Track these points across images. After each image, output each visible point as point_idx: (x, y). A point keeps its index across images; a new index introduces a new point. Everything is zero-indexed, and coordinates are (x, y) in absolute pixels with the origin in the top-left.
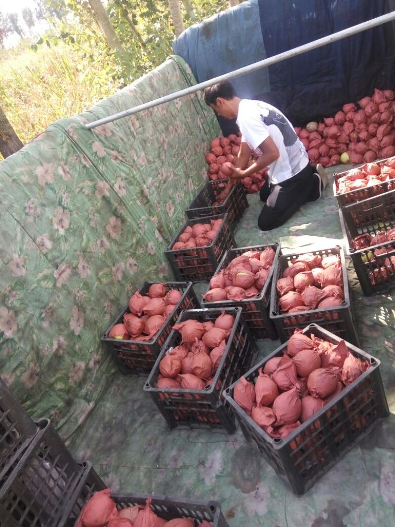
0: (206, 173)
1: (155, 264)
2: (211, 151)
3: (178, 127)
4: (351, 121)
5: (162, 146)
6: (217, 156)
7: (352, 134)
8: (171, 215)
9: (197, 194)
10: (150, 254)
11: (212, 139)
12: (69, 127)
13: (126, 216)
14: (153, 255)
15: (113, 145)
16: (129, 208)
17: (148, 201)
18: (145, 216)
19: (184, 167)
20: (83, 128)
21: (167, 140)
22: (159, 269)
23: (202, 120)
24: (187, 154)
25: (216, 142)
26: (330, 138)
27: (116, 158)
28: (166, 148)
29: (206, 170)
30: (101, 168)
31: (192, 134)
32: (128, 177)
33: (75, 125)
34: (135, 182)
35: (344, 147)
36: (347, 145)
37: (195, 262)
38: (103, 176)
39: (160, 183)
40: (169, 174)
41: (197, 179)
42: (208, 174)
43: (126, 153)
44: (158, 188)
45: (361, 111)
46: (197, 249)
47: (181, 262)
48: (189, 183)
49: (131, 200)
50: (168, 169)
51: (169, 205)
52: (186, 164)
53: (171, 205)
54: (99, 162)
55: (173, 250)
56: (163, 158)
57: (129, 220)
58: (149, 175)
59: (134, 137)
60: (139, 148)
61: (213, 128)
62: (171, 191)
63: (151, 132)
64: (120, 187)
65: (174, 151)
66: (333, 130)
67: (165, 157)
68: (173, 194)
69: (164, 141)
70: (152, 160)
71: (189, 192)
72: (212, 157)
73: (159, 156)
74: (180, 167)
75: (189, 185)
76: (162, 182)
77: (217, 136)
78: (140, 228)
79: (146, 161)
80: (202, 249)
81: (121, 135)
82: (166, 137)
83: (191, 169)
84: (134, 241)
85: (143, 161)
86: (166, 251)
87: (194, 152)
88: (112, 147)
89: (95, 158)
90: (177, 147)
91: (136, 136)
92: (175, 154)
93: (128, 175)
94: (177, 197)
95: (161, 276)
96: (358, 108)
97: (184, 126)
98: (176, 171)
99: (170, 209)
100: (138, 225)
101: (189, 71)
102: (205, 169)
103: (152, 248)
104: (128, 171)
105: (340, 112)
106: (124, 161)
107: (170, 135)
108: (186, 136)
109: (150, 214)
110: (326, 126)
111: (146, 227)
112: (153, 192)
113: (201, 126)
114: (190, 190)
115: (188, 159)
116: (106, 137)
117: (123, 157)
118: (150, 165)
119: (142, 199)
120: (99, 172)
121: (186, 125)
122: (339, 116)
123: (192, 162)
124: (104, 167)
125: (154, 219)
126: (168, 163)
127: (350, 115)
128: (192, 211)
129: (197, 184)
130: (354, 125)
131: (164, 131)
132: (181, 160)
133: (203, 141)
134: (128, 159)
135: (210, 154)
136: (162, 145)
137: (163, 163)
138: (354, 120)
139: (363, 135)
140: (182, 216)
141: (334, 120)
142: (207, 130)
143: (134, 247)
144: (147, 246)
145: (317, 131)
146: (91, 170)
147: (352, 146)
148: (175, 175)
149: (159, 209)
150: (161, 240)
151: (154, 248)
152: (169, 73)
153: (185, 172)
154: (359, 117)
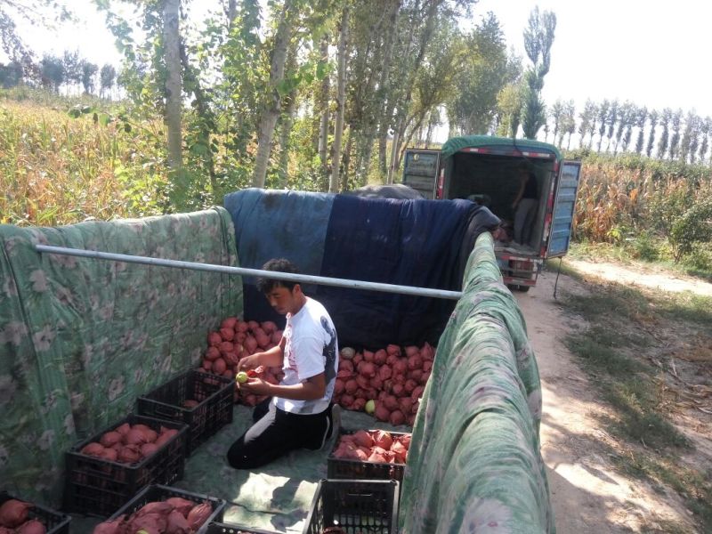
0: (199, 355)
1: (38, 466)
2: (218, 329)
3: (184, 288)
4: (391, 365)
5: (146, 303)
6: (223, 340)
7: (387, 382)
8: (111, 398)
9: (170, 378)
10: (38, 448)
11: (228, 317)
12: (12, 238)
13: (28, 381)
14: (43, 451)
15: (68, 280)
16: (41, 370)
17: (82, 369)
18: (63, 389)
19: (169, 339)
20: (31, 248)
21: (158, 298)
22: (41, 476)
23: (223, 290)
24: (181, 323)
25: (231, 322)
26: (362, 375)
27: (64, 298)
28: (151, 307)
29: (201, 352)
30: (28, 304)
31: (201, 301)
32: (68, 327)
33: (22, 239)
34: (75, 338)
35: (374, 393)
36: (378, 392)
37: (104, 483)
38: (24, 315)
39: (117, 349)
40: (139, 341)
41: (180, 359)
42: (201, 357)
43: (82, 296)
44: (110, 355)
45: (404, 360)
46: (114, 466)
47: (83, 475)
48: (166, 361)
49: (52, 361)
50: (140, 335)
51: (117, 383)
52: (172, 336)
53: (120, 383)
54: (31, 296)
55: (81, 454)
56: (141, 318)
57: (31, 388)
58: (106, 335)
59: (110, 280)
60: (110, 295)
61: (234, 304)
62: (128, 365)
63: (138, 282)
64: (43, 339)
65: (164, 314)
66: (368, 368)
67: (144, 319)
68: (130, 369)
69: (153, 298)
70: (122, 316)
71: (158, 373)
72: (216, 338)
73: (135, 314)
74: (161, 337)
75: (164, 365)
76: (123, 348)
77: (235, 316)
78: (44, 404)
79: (111, 314)
80: (120, 467)
81: (90, 273)
82: (159, 295)
83: (177, 344)
84: (23, 421)
85: (106, 313)
86: (68, 452)
87: (194, 324)
88: (65, 282)
89: (27, 288)
90: (170, 310)
91: (114, 281)
92: (161, 319)
93: (70, 324)
94: (136, 376)
95: (39, 487)
96: (403, 355)
97: (194, 289)
98: (152, 340)
99: (114, 389)
100: (44, 399)
101: (232, 231)
102: (199, 350)
103: (47, 440)
104: (72, 320)
105: (383, 350)
106: (73, 305)
107: (166, 294)
108: (191, 301)
109: (75, 387)
110: (364, 359)
111: (55, 405)
112: (100, 359)
113: (219, 297)
114: (162, 371)
115: (181, 330)
116: (63, 268)
117: (74, 300)
118: (116, 322)
119: (74, 364)
120: (23, 308)
121: (197, 289)
122: (380, 354)
123: (183, 337)
124: (34, 305)
125: (79, 397)
126: (145, 328)
127: (391, 358)
128: (147, 402)
129: (177, 366)
130: (392, 373)
131: (161, 286)
132: (168, 329)
133: (214, 314)
134: (81, 305)
135: (215, 334)
136: (148, 302)
137: (137, 324)
138: (394, 367)
139: (397, 389)
140: (129, 404)
141: (374, 357)
142: (225, 304)
143: (16, 430)
144: (39, 435)
145: (352, 360)
146: (11, 303)
147: (383, 395)
148: (148, 344)
149: (97, 385)
150: (70, 431)
151: (51, 440)
152: (204, 224)
153: (165, 346)
154: (399, 365)
